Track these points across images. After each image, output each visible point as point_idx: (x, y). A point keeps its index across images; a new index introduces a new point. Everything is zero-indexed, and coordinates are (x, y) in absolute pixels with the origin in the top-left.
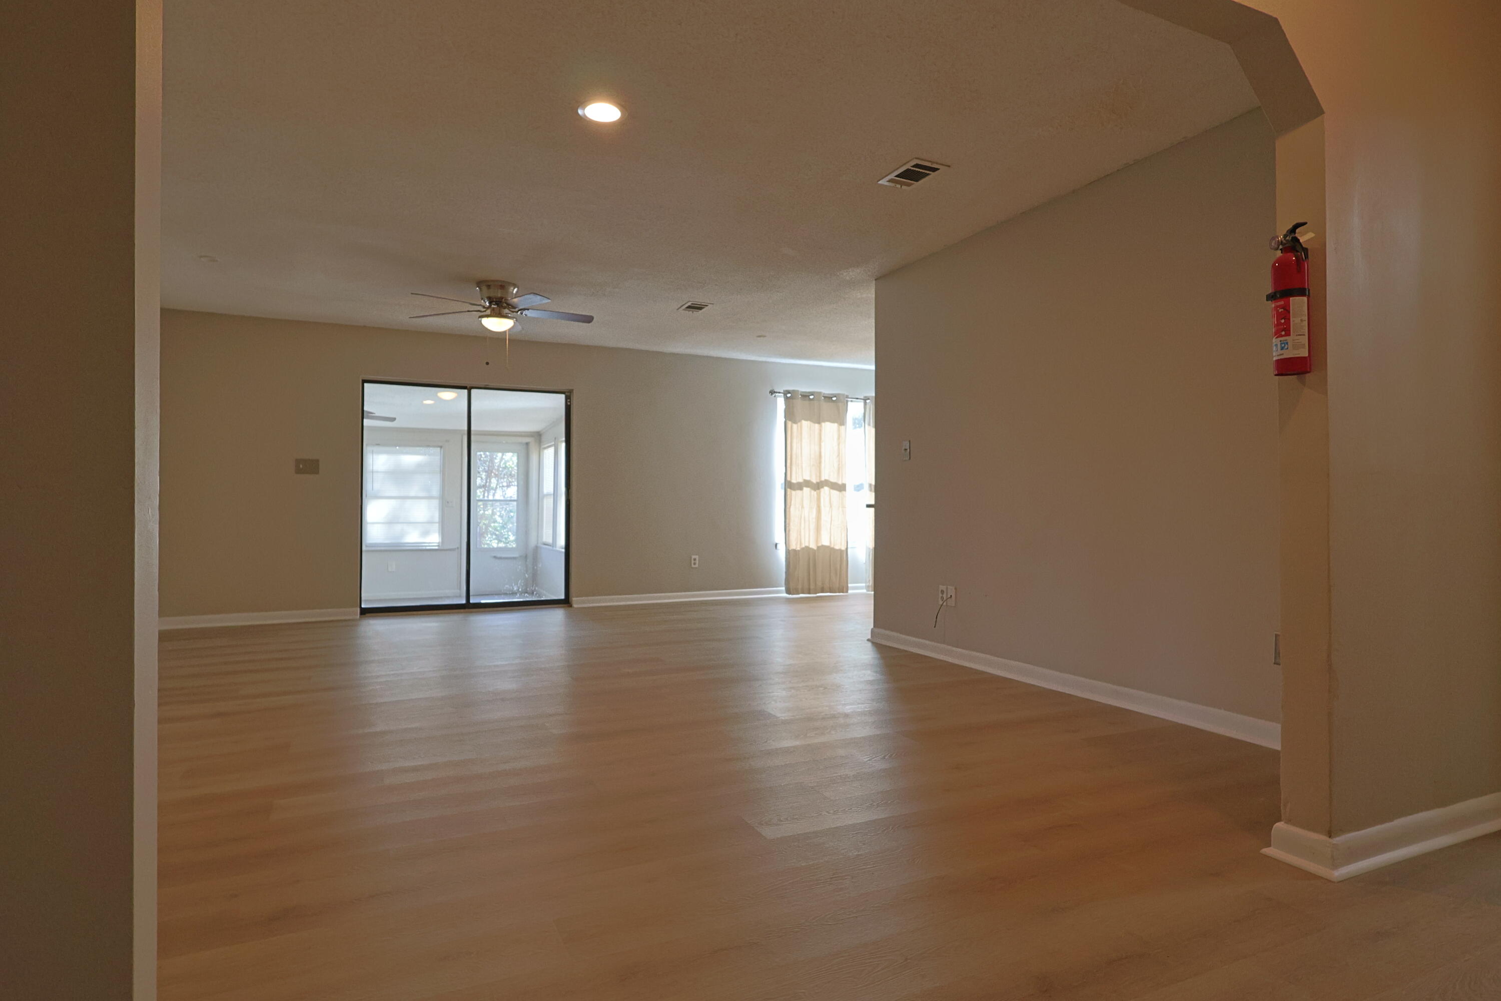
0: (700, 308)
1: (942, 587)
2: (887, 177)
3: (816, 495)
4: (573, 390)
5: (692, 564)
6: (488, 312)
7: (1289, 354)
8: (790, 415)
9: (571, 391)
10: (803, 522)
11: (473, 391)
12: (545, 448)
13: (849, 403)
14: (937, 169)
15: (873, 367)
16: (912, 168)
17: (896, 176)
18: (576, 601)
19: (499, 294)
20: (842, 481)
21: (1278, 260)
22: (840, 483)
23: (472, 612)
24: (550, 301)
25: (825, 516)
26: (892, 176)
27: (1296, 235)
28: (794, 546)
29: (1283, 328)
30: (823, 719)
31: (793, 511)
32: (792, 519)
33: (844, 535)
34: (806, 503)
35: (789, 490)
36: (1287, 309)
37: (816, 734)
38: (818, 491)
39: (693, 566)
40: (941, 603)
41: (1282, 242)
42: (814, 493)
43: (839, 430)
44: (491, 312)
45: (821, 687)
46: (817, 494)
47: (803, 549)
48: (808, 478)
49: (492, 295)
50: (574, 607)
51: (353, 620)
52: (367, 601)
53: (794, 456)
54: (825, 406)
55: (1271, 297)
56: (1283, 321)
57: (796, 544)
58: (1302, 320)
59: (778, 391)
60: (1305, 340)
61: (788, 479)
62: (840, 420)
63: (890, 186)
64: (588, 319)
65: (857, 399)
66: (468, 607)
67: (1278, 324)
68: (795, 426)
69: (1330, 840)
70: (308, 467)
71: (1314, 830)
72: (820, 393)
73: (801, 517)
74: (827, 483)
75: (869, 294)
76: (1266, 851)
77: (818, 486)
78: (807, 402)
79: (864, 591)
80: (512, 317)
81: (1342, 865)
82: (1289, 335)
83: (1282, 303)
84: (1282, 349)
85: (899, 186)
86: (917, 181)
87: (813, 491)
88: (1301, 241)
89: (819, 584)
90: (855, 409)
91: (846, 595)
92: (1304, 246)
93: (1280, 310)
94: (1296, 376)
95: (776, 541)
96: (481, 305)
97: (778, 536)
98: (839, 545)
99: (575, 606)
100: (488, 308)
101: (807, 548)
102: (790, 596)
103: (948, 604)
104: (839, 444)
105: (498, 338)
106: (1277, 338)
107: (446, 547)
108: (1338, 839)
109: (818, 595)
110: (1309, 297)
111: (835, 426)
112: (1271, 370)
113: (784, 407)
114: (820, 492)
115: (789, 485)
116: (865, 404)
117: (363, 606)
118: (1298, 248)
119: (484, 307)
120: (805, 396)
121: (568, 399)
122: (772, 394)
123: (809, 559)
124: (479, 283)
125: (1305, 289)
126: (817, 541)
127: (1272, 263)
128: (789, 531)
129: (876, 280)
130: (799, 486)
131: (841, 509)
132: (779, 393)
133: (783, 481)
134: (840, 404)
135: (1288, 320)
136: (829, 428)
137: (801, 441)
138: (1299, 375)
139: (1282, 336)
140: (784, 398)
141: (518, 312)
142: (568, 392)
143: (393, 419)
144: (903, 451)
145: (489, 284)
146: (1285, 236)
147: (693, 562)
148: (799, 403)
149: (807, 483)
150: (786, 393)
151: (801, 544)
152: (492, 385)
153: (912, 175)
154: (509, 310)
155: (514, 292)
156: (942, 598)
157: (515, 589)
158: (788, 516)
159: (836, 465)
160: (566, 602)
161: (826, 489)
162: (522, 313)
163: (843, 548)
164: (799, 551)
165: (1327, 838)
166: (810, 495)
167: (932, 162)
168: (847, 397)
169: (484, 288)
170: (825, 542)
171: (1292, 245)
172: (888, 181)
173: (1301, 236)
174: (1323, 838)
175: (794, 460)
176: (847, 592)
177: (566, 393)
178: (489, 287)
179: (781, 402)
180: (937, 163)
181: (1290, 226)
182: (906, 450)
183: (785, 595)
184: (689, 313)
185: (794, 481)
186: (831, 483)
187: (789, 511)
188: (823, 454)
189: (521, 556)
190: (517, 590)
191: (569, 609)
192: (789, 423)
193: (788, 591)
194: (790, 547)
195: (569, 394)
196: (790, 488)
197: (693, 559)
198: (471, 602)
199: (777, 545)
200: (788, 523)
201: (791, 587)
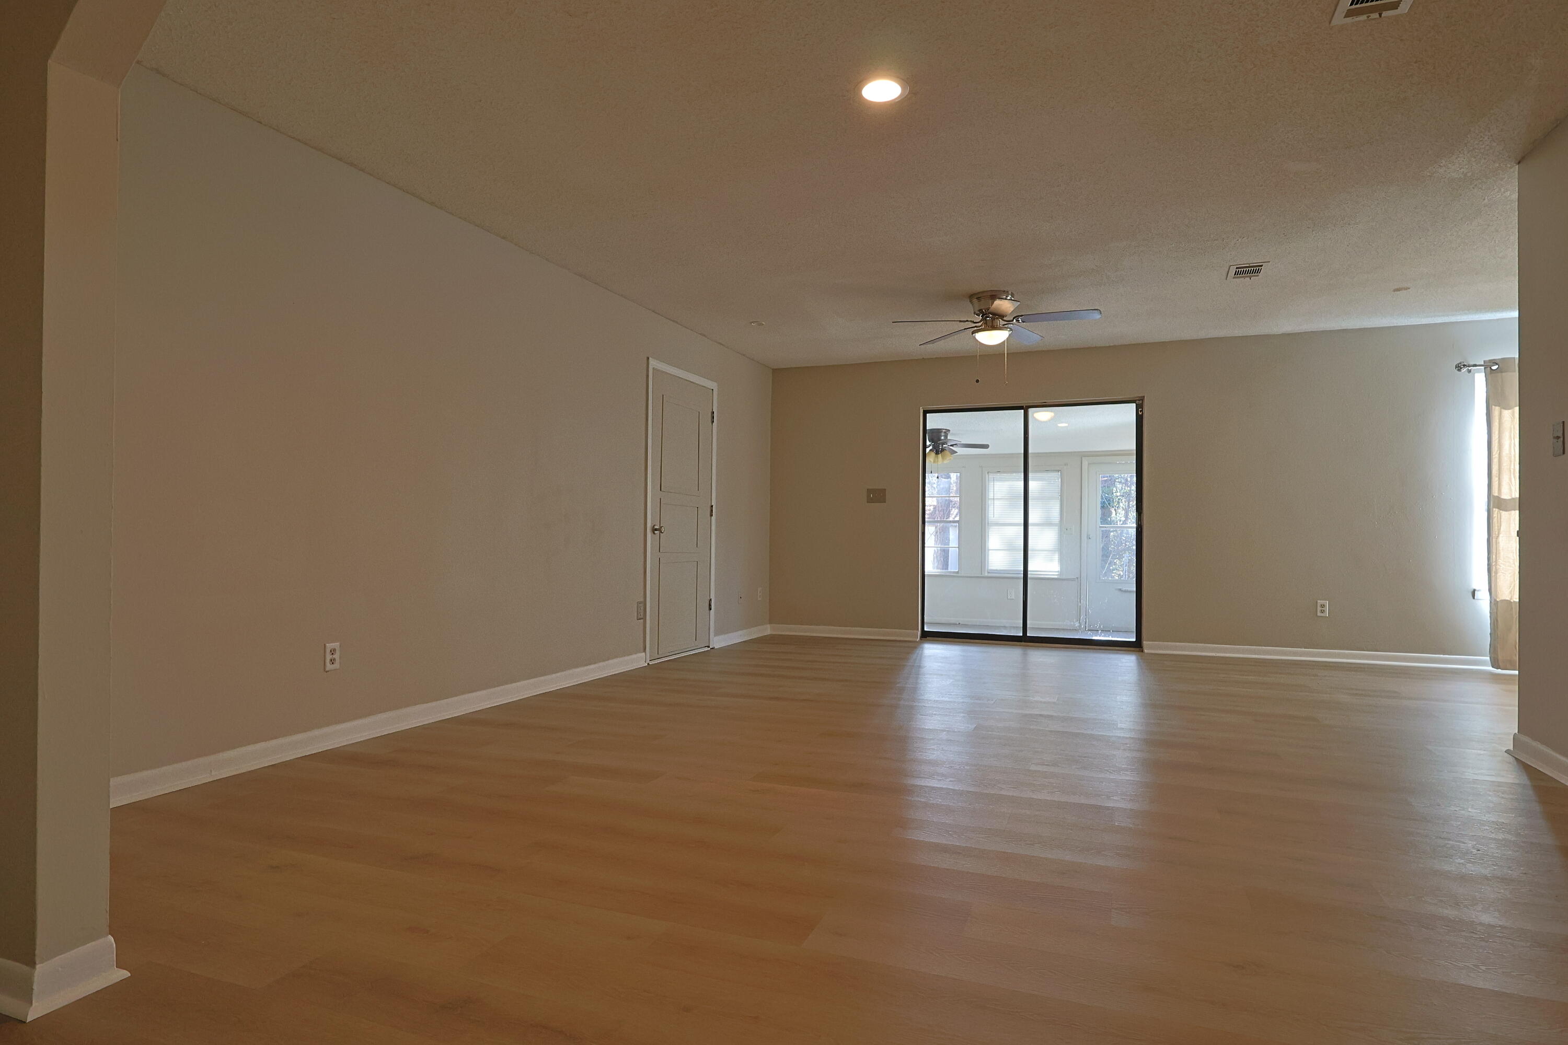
0: (1256, 271)
4: (1145, 395)
5: (1319, 611)
8: (1496, 397)
9: (1142, 399)
11: (1031, 410)
18: (1149, 646)
23: (1029, 647)
28: (1503, 594)
31: (1503, 543)
32: (1502, 554)
35: (1496, 511)
39: (1319, 615)
44: (985, 325)
50: (1145, 653)
51: (916, 642)
52: (930, 624)
53: (1505, 459)
57: (1508, 592)
59: (1472, 363)
61: (1495, 493)
66: (1024, 640)
68: (1506, 412)
70: (877, 496)
95: (1474, 586)
97: (1478, 580)
99: (1146, 651)
102: (1499, 671)
113: (1485, 384)
115: (1495, 504)
117: (926, 629)
121: (1139, 408)
122: (1461, 369)
128: (1496, 573)
132: (1475, 366)
140: (1486, 372)
142: (1139, 400)
143: (986, 446)
147: (1319, 609)
148: (1513, 377)
150: (1487, 365)
151: (1516, 593)
152: (1049, 401)
158: (1494, 550)
160: (1136, 646)
164: (1512, 602)
169: (975, 301)
175: (1505, 465)
177: (1137, 402)
179: (1480, 379)
183: (1490, 668)
184: (1247, 280)
185: (1505, 496)
187: (1497, 543)
190: (1078, 626)
191: (1141, 653)
192: (1496, 410)
193: (1495, 664)
194: (1497, 596)
195: (1141, 402)
196: (1498, 508)
197: (1319, 605)
198: (1028, 635)
199: (1476, 592)
200: (1494, 560)
201: (1500, 657)
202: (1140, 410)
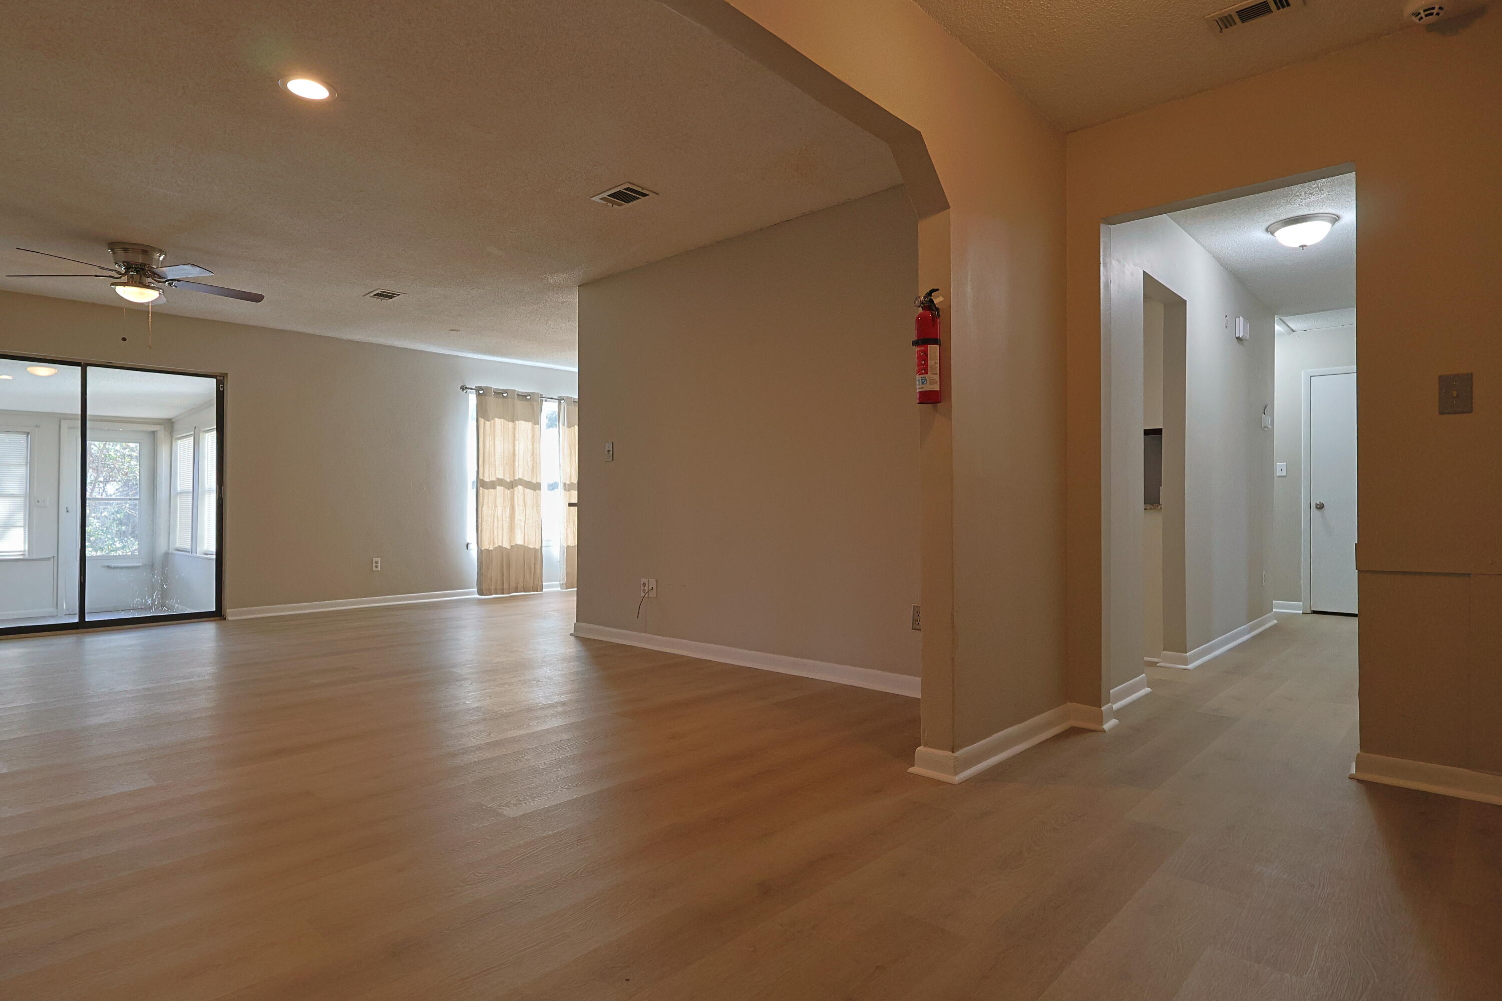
0: (391, 297)
1: (643, 580)
2: (600, 195)
3: (509, 495)
4: (227, 374)
5: (374, 567)
6: (125, 279)
7: (928, 388)
8: (482, 412)
9: (224, 376)
10: (496, 520)
11: (91, 369)
12: (179, 439)
13: (544, 403)
14: (646, 195)
15: (576, 370)
16: (624, 191)
17: (608, 196)
18: (231, 613)
19: (140, 259)
20: (536, 480)
21: (920, 315)
22: (534, 482)
23: (88, 632)
24: (213, 274)
25: (519, 516)
26: (605, 195)
27: (932, 298)
28: (486, 546)
29: (923, 368)
30: (541, 708)
31: (485, 511)
32: (485, 518)
33: (538, 533)
34: (499, 501)
35: (480, 489)
36: (925, 353)
37: (538, 723)
38: (512, 490)
39: (374, 569)
40: (643, 595)
41: (922, 302)
42: (508, 492)
43: (533, 429)
44: (128, 280)
45: (534, 681)
46: (511, 493)
47: (496, 548)
48: (501, 477)
49: (130, 260)
50: (228, 620)
53: (487, 454)
54: (519, 404)
55: (915, 343)
56: (923, 362)
57: (489, 544)
58: (935, 363)
59: (470, 387)
60: (937, 378)
61: (481, 477)
62: (534, 418)
63: (603, 204)
64: (257, 298)
65: (552, 398)
66: (82, 626)
67: (919, 365)
68: (488, 423)
69: (953, 754)
71: (943, 749)
72: (514, 391)
73: (494, 516)
74: (521, 482)
75: (573, 299)
76: (911, 770)
77: (511, 485)
78: (500, 400)
79: (559, 589)
80: (157, 288)
81: (961, 772)
82: (928, 374)
83: (923, 348)
84: (923, 383)
85: (610, 205)
86: (628, 203)
87: (506, 490)
88: (935, 302)
89: (513, 584)
90: (549, 408)
91: (541, 594)
92: (937, 306)
93: (921, 354)
94: (931, 405)
95: (468, 541)
96: (115, 270)
97: (470, 536)
98: (533, 544)
99: (231, 618)
100: (123, 275)
101: (501, 548)
102: (483, 597)
103: (650, 596)
104: (533, 444)
105: (138, 310)
106: (919, 375)
107: (34, 557)
108: (958, 752)
109: (512, 594)
110: (940, 345)
111: (529, 425)
112: (915, 398)
113: (475, 402)
114: (514, 492)
115: (481, 484)
116: (560, 404)
118: (933, 308)
119: (120, 273)
120: (499, 393)
121: (221, 384)
122: (463, 390)
123: (503, 558)
124: (112, 245)
125: (937, 339)
126: (511, 540)
127: (916, 316)
128: (481, 531)
129: (579, 286)
130: (492, 485)
131: (535, 507)
132: (471, 389)
133: (475, 479)
134: (535, 403)
135: (926, 361)
136: (524, 427)
137: (494, 439)
138: (934, 404)
139: (922, 374)
140: (476, 394)
141: (165, 282)
142: (220, 376)
144: (606, 453)
145: (127, 246)
146: (925, 298)
147: (374, 565)
148: (492, 400)
149: (501, 482)
150: (478, 389)
151: (494, 543)
152: (115, 363)
153: (624, 196)
154: (153, 279)
155: (161, 259)
156: (644, 590)
157: (149, 602)
158: (480, 516)
159: (530, 464)
160: (218, 614)
161: (520, 487)
162: (170, 285)
163: (538, 547)
164: (492, 550)
165: (951, 753)
166: (504, 493)
167: (643, 188)
168: (542, 396)
169: (120, 252)
170: (519, 541)
171: (929, 305)
172: (600, 199)
173: (935, 298)
174: (948, 753)
175: (486, 458)
176: (542, 591)
177: (218, 377)
178: (126, 250)
179: (472, 398)
180: (647, 190)
181: (928, 291)
182: (609, 451)
183: (477, 596)
184: (378, 300)
185: (487, 480)
186: (525, 481)
187: (482, 510)
188: (517, 452)
189: (144, 565)
190: (152, 603)
191: (223, 622)
192: (482, 421)
193: (480, 593)
194: (482, 547)
195: (222, 378)
196: (483, 487)
197: (374, 562)
198: (86, 620)
199: (469, 545)
200: (480, 522)
201: (484, 588)
202: (221, 386)
